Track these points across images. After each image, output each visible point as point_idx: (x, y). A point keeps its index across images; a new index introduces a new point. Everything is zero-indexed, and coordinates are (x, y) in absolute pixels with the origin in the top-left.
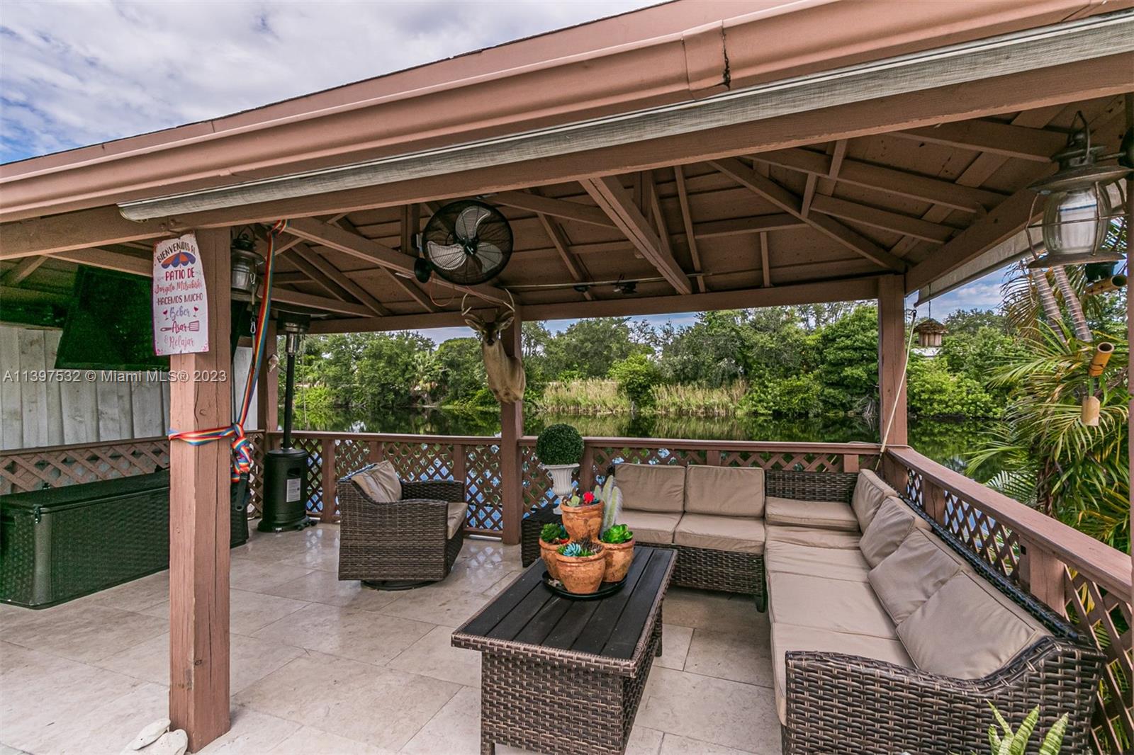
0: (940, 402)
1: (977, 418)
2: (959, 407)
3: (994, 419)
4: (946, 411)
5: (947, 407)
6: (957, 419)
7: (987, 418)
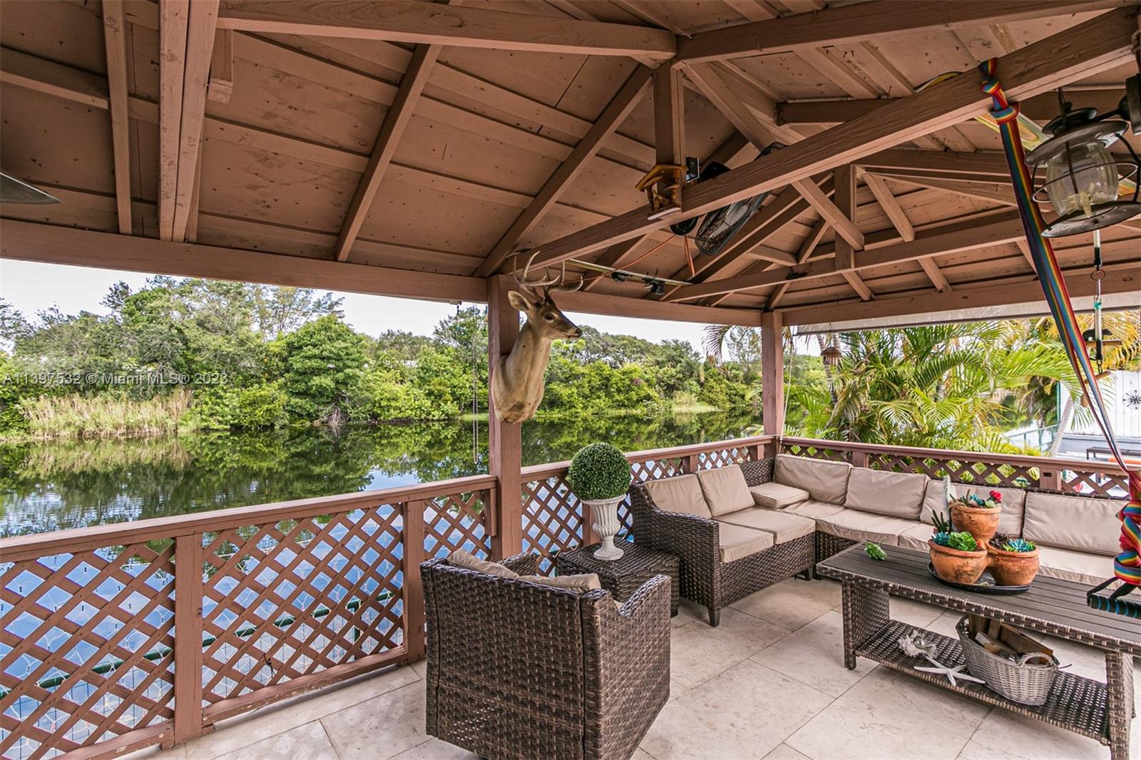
0: (396, 408)
1: (421, 420)
2: (410, 412)
3: (433, 420)
4: (400, 416)
5: (401, 412)
6: (407, 422)
7: (428, 420)
